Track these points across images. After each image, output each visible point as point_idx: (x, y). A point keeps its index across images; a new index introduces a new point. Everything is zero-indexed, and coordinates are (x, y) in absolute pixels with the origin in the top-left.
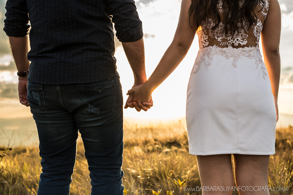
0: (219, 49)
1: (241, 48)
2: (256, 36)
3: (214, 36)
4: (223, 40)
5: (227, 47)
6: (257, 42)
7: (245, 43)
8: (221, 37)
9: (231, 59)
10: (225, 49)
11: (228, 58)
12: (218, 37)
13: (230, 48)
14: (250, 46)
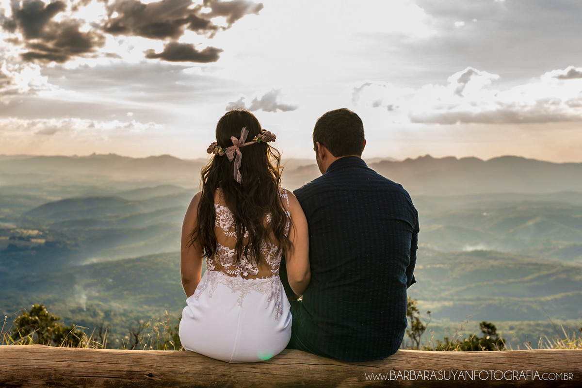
0: (226, 277)
1: (252, 280)
2: (269, 264)
3: (220, 262)
4: (231, 268)
5: (236, 277)
6: (272, 271)
7: (256, 272)
8: (228, 263)
9: (239, 293)
10: (232, 278)
11: (234, 291)
12: (225, 264)
13: (240, 278)
14: (262, 278)
